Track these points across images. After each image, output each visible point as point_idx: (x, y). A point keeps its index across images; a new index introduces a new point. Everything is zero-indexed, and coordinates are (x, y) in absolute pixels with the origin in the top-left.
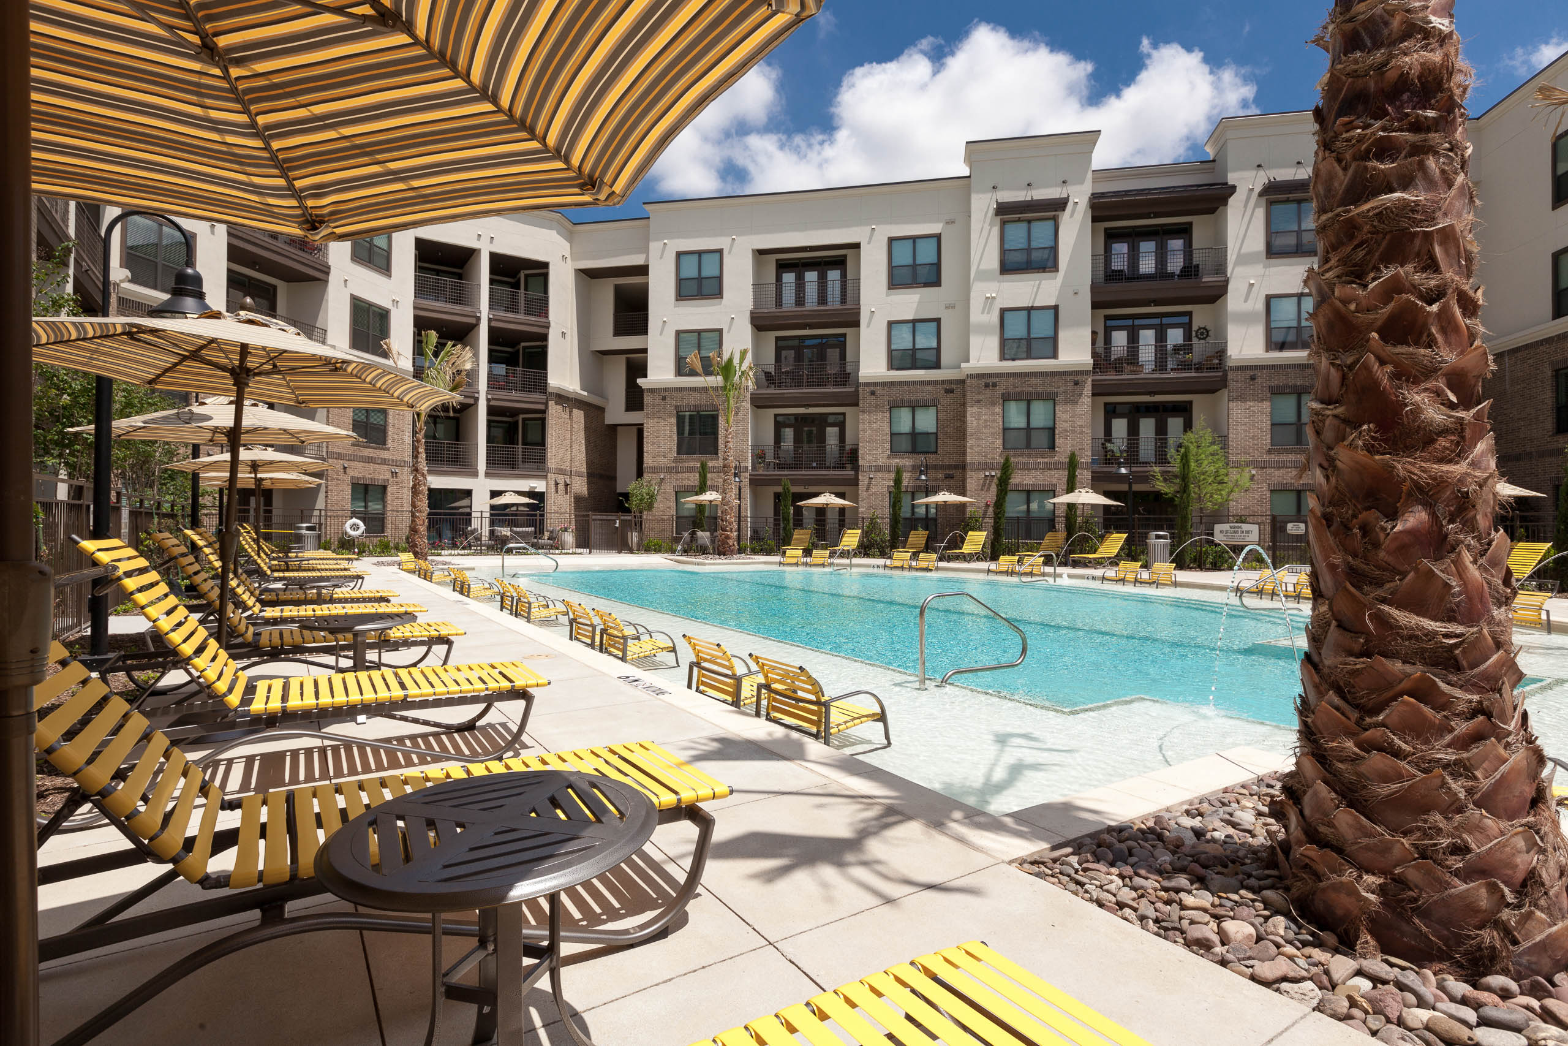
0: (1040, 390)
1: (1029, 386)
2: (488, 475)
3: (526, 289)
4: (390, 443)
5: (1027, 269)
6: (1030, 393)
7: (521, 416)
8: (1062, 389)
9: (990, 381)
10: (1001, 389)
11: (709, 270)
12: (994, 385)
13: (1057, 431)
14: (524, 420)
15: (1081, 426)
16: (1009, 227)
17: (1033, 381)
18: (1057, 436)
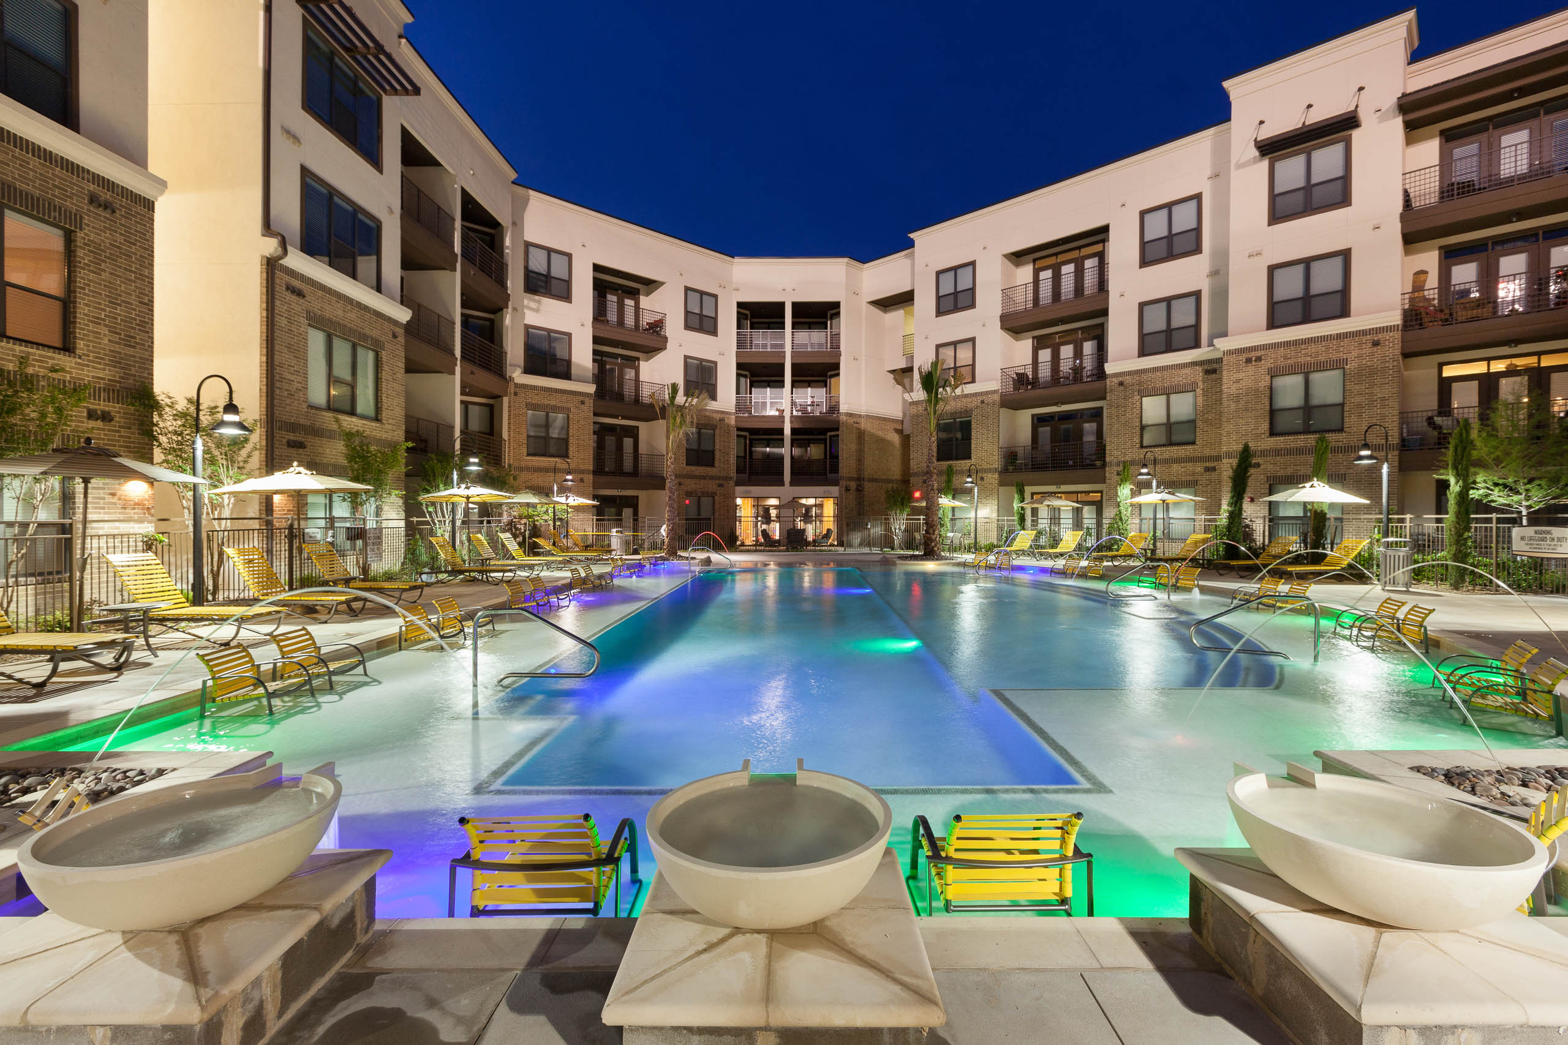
0: (1322, 358)
1: (1306, 355)
2: (792, 484)
3: (831, 328)
4: (717, 463)
5: (1304, 211)
6: (1309, 364)
7: (829, 434)
8: (1355, 353)
9: (1253, 355)
10: (1266, 364)
11: (964, 283)
12: (1259, 359)
13: (1346, 408)
14: (831, 437)
15: (1383, 399)
16: (1280, 166)
17: (1313, 348)
18: (1346, 414)
